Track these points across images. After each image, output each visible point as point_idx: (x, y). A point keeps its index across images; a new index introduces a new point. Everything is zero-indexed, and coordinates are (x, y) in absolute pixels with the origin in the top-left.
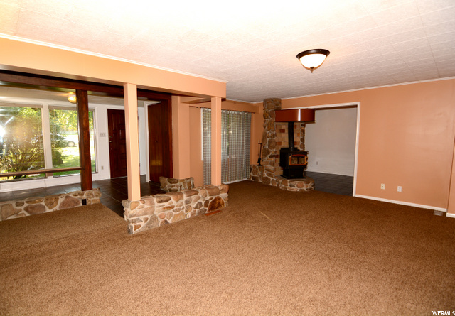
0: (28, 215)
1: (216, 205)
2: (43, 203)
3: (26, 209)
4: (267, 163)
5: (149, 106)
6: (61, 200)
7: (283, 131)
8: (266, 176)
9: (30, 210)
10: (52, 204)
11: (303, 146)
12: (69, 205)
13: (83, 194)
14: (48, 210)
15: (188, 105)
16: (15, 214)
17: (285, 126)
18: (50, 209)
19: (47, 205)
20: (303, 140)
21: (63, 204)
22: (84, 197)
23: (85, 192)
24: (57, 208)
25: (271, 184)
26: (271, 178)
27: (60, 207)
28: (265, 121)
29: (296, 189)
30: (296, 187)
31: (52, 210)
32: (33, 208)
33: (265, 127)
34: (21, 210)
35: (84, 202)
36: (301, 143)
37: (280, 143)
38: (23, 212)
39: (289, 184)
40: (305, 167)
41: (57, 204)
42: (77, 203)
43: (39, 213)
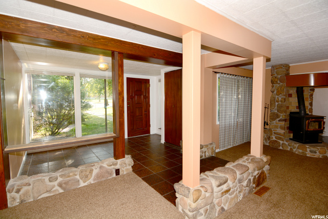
0: (61, 191)
1: (261, 180)
2: (78, 177)
3: (60, 185)
4: (276, 127)
5: (165, 74)
6: (96, 171)
7: (290, 95)
8: (274, 139)
9: (64, 185)
10: (87, 177)
11: (311, 110)
12: (103, 177)
13: (116, 164)
14: (82, 184)
15: (212, 70)
16: (47, 191)
17: (293, 91)
18: (84, 182)
19: (81, 179)
20: (311, 104)
21: (98, 176)
22: (117, 167)
23: (119, 161)
24: (91, 181)
25: (281, 148)
26: (281, 142)
27: (94, 180)
28: (273, 87)
29: (318, 155)
30: (318, 153)
31: (86, 184)
32: (66, 183)
33: (273, 92)
34: (54, 186)
35: (117, 172)
36: (309, 107)
37: (288, 107)
38: (57, 188)
39: (308, 150)
40: (322, 132)
41: (91, 176)
42: (111, 174)
43: (73, 188)
